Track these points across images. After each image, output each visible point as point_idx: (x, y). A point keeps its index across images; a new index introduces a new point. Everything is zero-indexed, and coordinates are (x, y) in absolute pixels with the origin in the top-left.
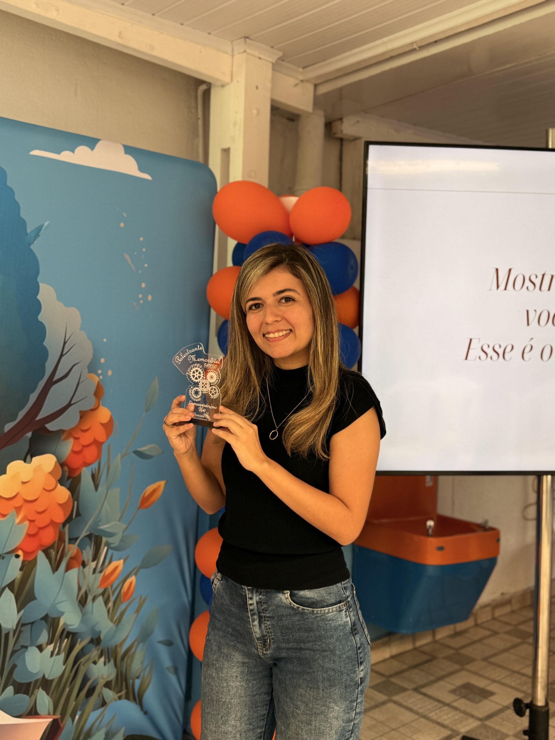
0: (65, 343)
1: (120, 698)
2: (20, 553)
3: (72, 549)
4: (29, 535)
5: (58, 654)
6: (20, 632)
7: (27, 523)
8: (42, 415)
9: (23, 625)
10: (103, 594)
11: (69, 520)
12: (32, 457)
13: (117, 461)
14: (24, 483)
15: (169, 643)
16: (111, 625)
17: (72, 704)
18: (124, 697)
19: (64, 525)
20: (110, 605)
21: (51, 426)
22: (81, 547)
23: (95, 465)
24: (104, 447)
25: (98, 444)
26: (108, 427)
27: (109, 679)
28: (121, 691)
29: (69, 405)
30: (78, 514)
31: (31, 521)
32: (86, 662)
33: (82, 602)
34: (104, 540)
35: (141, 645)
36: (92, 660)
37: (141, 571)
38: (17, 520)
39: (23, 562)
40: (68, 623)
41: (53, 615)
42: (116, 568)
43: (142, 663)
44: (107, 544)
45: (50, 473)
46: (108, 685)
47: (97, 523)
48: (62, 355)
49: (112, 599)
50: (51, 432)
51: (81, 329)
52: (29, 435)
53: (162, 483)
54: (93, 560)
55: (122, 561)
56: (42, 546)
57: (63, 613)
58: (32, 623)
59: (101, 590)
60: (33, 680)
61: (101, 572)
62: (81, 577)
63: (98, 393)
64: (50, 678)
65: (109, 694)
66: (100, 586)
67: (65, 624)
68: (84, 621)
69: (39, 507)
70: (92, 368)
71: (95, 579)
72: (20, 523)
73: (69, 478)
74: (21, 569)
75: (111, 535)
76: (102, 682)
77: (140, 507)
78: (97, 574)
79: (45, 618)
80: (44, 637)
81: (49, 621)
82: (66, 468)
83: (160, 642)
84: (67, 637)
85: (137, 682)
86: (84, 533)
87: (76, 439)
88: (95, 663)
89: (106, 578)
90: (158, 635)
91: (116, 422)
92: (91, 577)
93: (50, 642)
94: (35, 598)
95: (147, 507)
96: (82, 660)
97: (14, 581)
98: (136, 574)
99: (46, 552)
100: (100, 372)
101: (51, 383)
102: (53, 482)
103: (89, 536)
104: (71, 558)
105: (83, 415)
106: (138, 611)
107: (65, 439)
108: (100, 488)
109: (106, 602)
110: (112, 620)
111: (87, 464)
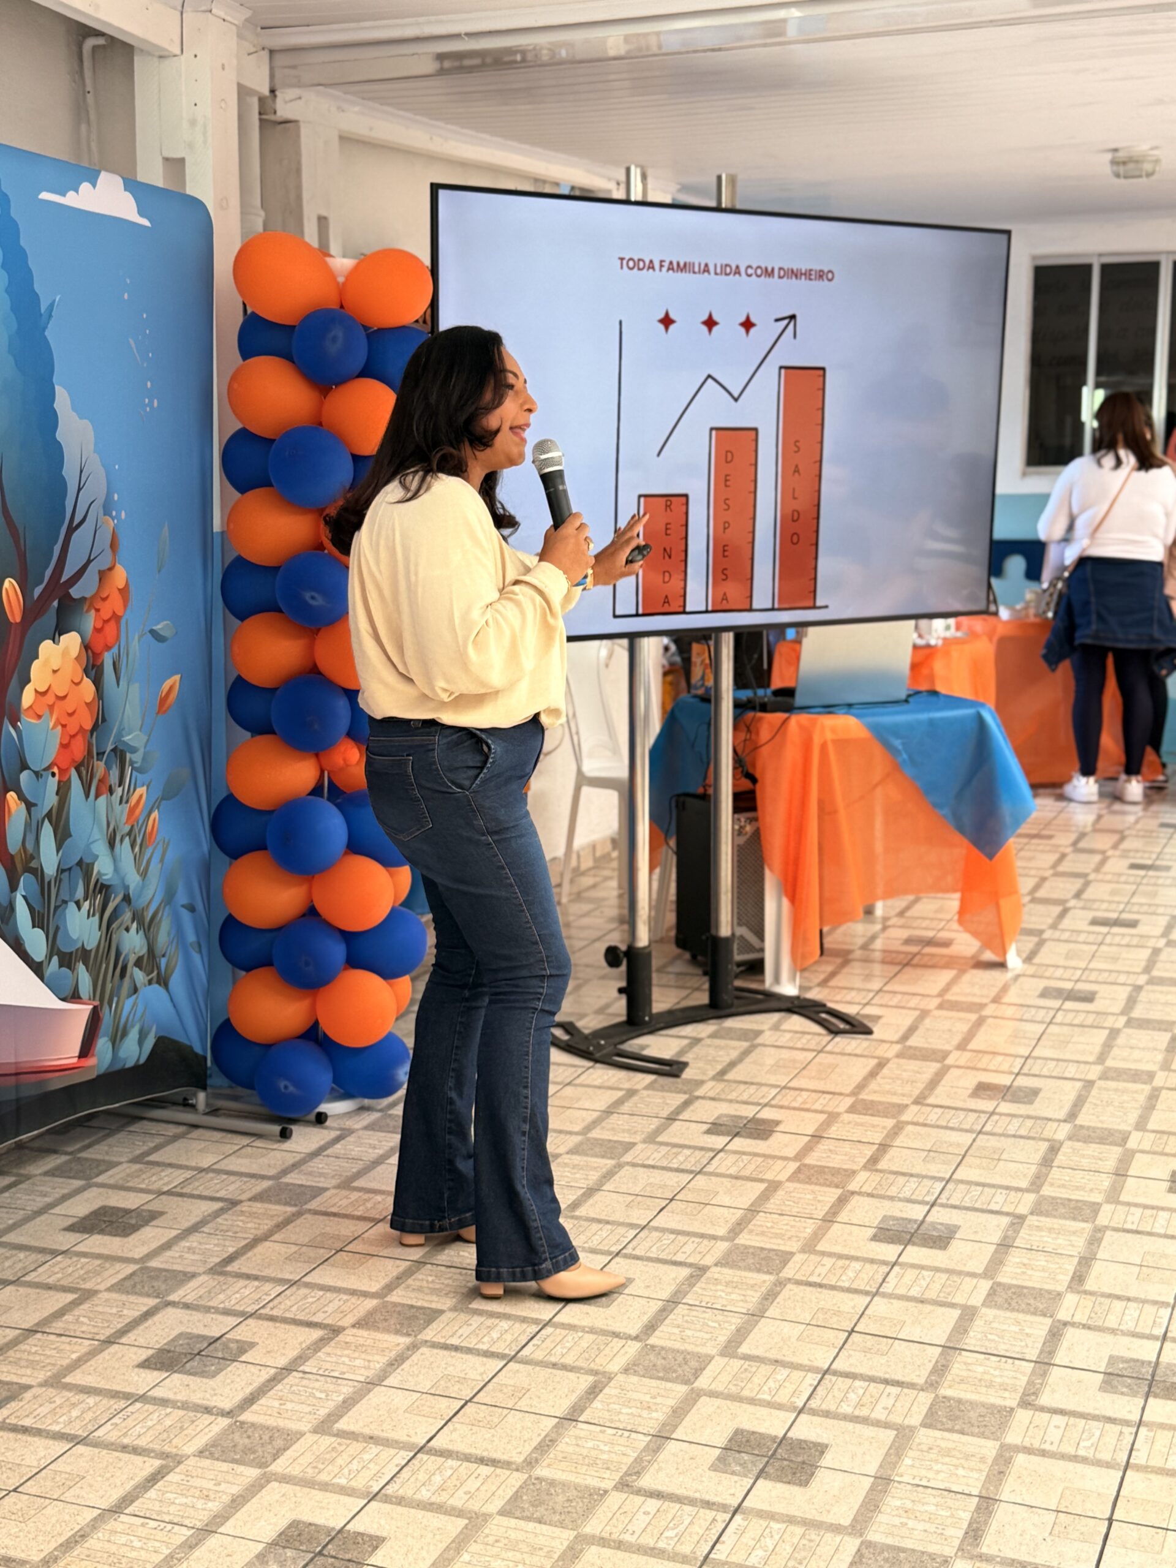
0: (81, 472)
1: (150, 982)
2: (56, 770)
3: (100, 767)
4: (64, 746)
5: (94, 915)
6: (60, 880)
7: (59, 728)
8: (67, 575)
9: (63, 871)
10: (129, 834)
11: (95, 727)
12: (60, 635)
13: (135, 645)
14: (55, 672)
15: (192, 909)
16: (138, 878)
17: (109, 986)
18: (155, 980)
19: (92, 732)
20: (137, 849)
21: (75, 592)
22: (108, 767)
23: (115, 650)
24: (123, 622)
25: (116, 618)
26: (124, 592)
27: (141, 954)
28: (152, 972)
29: (89, 561)
30: (104, 720)
31: (64, 726)
32: (118, 928)
33: (112, 844)
34: (128, 756)
35: (167, 908)
36: (124, 926)
37: (164, 802)
38: (51, 724)
39: (59, 782)
40: (103, 871)
41: (87, 860)
42: (141, 797)
43: (169, 934)
44: (132, 763)
45: (76, 659)
46: (138, 963)
47: (120, 734)
48: (79, 489)
49: (139, 841)
50: (75, 600)
51: (95, 452)
52: (55, 603)
53: (177, 677)
54: (120, 786)
55: (145, 788)
56: (74, 761)
57: (97, 857)
58: (70, 869)
59: (127, 828)
60: (73, 949)
61: (127, 802)
62: (110, 806)
63: (114, 545)
64: (88, 948)
65: (139, 976)
66: (126, 822)
67: (99, 872)
68: (116, 870)
69: (69, 705)
70: (107, 508)
71: (122, 812)
72: (54, 727)
73: (93, 666)
74: (57, 794)
75: (134, 750)
76: (132, 959)
77: (158, 712)
78: (123, 804)
79: (80, 863)
80: (80, 893)
81: (84, 867)
82: (90, 652)
83: (183, 906)
84: (100, 892)
85: (163, 962)
86: (110, 747)
87: (97, 610)
88: (127, 930)
89: (132, 811)
90: (182, 898)
91: (132, 587)
92: (118, 808)
93: (86, 899)
94: (70, 836)
95: (165, 712)
96: (114, 926)
97: (51, 810)
98: (158, 808)
99: (77, 769)
100: (114, 513)
101: (71, 530)
102: (80, 671)
103: (114, 750)
104: (100, 781)
105: (103, 575)
106: (162, 861)
107: (88, 611)
108: (121, 683)
109: (133, 846)
110: (138, 871)
111: (108, 648)
